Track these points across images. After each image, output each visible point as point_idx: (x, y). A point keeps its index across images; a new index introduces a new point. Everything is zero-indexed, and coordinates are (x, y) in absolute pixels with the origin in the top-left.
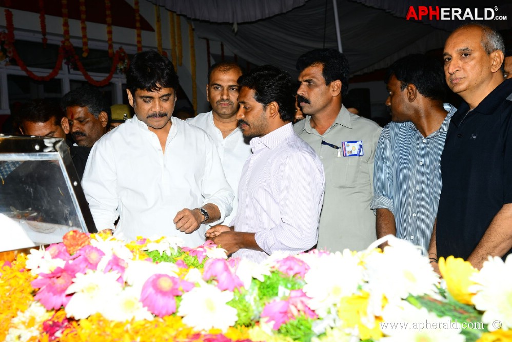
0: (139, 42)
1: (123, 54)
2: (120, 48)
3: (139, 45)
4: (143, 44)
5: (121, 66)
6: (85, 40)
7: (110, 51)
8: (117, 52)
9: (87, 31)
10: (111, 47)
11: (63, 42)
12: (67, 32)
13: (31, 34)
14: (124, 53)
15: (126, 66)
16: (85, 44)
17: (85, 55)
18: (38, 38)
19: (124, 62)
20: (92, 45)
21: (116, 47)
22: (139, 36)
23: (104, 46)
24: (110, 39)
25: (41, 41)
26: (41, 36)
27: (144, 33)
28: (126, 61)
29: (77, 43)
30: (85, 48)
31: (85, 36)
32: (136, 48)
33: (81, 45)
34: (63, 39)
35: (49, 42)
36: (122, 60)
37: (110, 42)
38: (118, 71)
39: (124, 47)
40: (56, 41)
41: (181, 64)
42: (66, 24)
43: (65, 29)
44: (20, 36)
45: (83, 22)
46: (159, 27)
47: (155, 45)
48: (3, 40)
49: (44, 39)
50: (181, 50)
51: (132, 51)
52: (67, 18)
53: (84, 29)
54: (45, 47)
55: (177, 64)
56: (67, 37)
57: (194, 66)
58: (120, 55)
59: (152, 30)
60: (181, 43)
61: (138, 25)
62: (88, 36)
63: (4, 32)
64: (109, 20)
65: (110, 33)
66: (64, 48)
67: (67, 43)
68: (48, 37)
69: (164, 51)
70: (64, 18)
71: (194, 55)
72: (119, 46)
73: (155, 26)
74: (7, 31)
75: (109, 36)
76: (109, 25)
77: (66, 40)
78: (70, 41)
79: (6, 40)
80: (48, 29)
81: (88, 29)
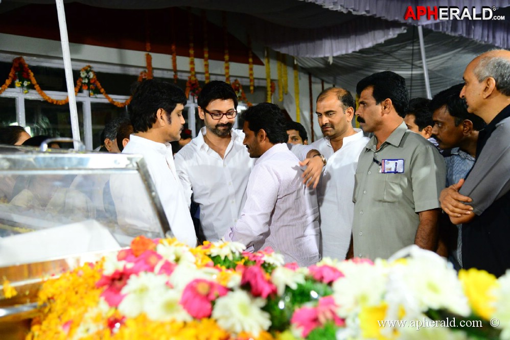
0: (251, 75)
1: (237, 85)
2: (236, 80)
3: (251, 77)
4: (255, 76)
6: (207, 75)
8: (233, 84)
9: (209, 68)
10: (228, 79)
11: (190, 78)
12: (193, 69)
13: (165, 72)
14: (239, 84)
15: (241, 95)
16: (208, 78)
18: (170, 75)
20: (213, 78)
21: (232, 80)
22: (251, 69)
23: (223, 79)
24: (227, 73)
25: (172, 77)
26: (173, 73)
27: (255, 67)
28: (241, 91)
29: (200, 78)
31: (207, 72)
32: (248, 80)
33: (204, 79)
34: (190, 75)
35: (179, 77)
37: (227, 76)
39: (239, 79)
40: (185, 77)
41: (287, 92)
42: (192, 63)
43: (191, 66)
44: (157, 74)
45: (206, 60)
46: (269, 62)
47: (264, 77)
48: (144, 77)
49: (175, 76)
50: (286, 81)
51: (245, 82)
52: (193, 58)
53: (207, 66)
54: (176, 82)
55: (283, 92)
56: (193, 73)
57: (297, 93)
58: (235, 86)
59: (262, 64)
60: (286, 74)
61: (251, 60)
62: (210, 72)
63: (145, 72)
64: (227, 57)
65: (227, 68)
66: (190, 82)
67: (193, 78)
68: (179, 74)
69: (272, 81)
70: (191, 58)
71: (297, 84)
72: (235, 78)
73: (265, 61)
74: (147, 71)
75: (227, 71)
76: (227, 62)
77: (192, 75)
78: (195, 77)
79: (146, 77)
80: (179, 68)
81: (210, 66)
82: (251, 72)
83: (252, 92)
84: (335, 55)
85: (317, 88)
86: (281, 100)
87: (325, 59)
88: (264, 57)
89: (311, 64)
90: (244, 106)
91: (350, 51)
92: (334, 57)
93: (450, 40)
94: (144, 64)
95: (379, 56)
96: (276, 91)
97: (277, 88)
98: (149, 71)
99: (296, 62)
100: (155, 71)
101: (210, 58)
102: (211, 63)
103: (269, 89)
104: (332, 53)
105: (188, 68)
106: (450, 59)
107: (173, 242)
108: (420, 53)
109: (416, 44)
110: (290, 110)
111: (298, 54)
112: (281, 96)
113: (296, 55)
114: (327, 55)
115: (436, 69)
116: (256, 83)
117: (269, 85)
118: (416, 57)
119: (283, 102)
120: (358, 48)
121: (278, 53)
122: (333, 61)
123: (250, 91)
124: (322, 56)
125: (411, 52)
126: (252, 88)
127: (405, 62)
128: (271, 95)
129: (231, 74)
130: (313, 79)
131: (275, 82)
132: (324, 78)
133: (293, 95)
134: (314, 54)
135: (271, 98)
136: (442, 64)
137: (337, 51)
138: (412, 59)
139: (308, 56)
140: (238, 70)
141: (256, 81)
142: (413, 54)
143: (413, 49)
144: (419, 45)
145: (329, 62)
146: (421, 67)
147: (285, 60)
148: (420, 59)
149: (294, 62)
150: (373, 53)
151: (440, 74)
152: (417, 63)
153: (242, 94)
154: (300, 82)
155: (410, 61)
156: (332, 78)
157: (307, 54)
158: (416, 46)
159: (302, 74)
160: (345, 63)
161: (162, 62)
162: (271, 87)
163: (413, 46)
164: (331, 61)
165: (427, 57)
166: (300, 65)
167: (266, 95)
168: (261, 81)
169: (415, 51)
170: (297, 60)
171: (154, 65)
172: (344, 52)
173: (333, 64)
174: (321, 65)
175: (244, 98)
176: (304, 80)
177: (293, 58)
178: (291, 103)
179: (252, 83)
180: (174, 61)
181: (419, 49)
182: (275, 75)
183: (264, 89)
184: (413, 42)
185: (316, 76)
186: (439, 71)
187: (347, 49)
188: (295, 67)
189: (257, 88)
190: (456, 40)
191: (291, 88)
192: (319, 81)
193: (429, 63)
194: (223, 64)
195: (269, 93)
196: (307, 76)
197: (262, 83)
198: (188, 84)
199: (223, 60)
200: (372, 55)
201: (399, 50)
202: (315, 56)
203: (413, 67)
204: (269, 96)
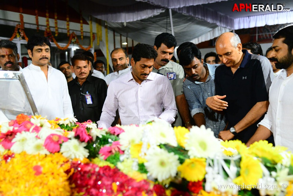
1: (74, 35)
2: (73, 32)
3: (82, 31)
4: (84, 30)
5: (73, 40)
6: (56, 28)
7: (68, 34)
8: (72, 34)
9: (58, 24)
10: (68, 31)
11: (46, 30)
12: (48, 25)
13: (32, 25)
14: (75, 34)
16: (57, 30)
17: (56, 35)
18: (34, 27)
19: (75, 39)
20: (60, 31)
21: (71, 32)
22: (82, 27)
23: (65, 31)
24: (68, 28)
25: (36, 28)
26: (36, 26)
28: (76, 38)
29: (52, 30)
30: (56, 32)
31: (56, 27)
32: (80, 32)
33: (55, 31)
34: (46, 28)
35: (40, 29)
36: (74, 37)
37: (68, 30)
38: (72, 43)
39: (75, 32)
40: (43, 29)
41: (102, 40)
42: (48, 21)
43: (47, 23)
44: (27, 26)
45: (56, 20)
46: (91, 23)
47: (89, 31)
48: (19, 28)
49: (38, 28)
50: (101, 34)
51: (79, 33)
52: (48, 18)
53: (56, 23)
54: (38, 31)
55: (99, 40)
56: (48, 27)
57: (107, 41)
58: (73, 36)
59: (88, 24)
60: (101, 30)
61: (81, 21)
62: (58, 27)
63: (19, 24)
64: (68, 19)
65: (68, 25)
66: (47, 32)
67: (48, 30)
68: (40, 27)
69: (93, 34)
70: (47, 18)
71: (107, 36)
72: (72, 31)
73: (89, 22)
74: (20, 24)
75: (68, 27)
76: (68, 22)
77: (48, 28)
78: (50, 29)
79: (20, 28)
80: (40, 23)
81: (58, 23)
82: (81, 28)
83: (82, 39)
84: (127, 21)
85: (118, 38)
86: (98, 44)
87: (122, 23)
88: (89, 20)
89: (114, 26)
90: (77, 46)
91: (135, 20)
92: (127, 23)
93: (185, 18)
94: (18, 19)
95: (150, 23)
96: (96, 39)
97: (96, 37)
98: (22, 24)
99: (106, 24)
100: (25, 24)
101: (58, 19)
102: (59, 21)
103: (92, 38)
104: (126, 20)
105: (45, 24)
106: (185, 27)
107: (39, 117)
108: (170, 23)
109: (168, 19)
110: (103, 50)
111: (107, 20)
112: (98, 42)
113: (106, 20)
114: (123, 21)
115: (179, 32)
116: (85, 34)
117: (92, 36)
118: (168, 25)
119: (99, 45)
120: (139, 19)
121: (96, 19)
122: (127, 24)
123: (81, 38)
124: (120, 22)
125: (166, 22)
126: (82, 37)
127: (163, 27)
128: (93, 41)
129: (70, 28)
130: (116, 34)
131: (95, 35)
132: (122, 34)
133: (105, 42)
134: (116, 20)
135: (93, 43)
136: (181, 30)
137: (128, 20)
138: (167, 26)
139: (113, 21)
140: (75, 26)
141: (84, 33)
142: (167, 24)
143: (167, 21)
144: (170, 19)
145: (124, 25)
146: (171, 31)
147: (100, 23)
148: (170, 27)
149: (105, 24)
150: (147, 22)
151: (180, 35)
152: (169, 28)
153: (76, 39)
154: (109, 35)
155: (166, 27)
156: (126, 34)
157: (112, 20)
158: (169, 20)
159: (109, 31)
160: (133, 26)
161: (29, 19)
162: (93, 37)
163: (167, 20)
164: (125, 24)
165: (174, 26)
166: (108, 25)
167: (90, 41)
168: (87, 33)
169: (168, 22)
170: (107, 23)
171: (25, 21)
172: (132, 20)
173: (126, 26)
174: (120, 27)
175: (78, 43)
176: (111, 34)
177: (105, 22)
178: (104, 46)
179: (82, 34)
180: (37, 20)
181: (170, 21)
182: (95, 30)
183: (89, 38)
184: (167, 18)
185: (117, 32)
186: (180, 33)
187: (133, 18)
188: (106, 27)
189: (85, 37)
190: (189, 18)
191: (104, 38)
192: (119, 35)
193: (175, 29)
194: (65, 23)
195: (92, 40)
196: (112, 32)
197: (88, 35)
198: (45, 33)
199: (65, 20)
200: (146, 23)
201: (160, 21)
202: (116, 22)
203: (167, 30)
204: (92, 42)
